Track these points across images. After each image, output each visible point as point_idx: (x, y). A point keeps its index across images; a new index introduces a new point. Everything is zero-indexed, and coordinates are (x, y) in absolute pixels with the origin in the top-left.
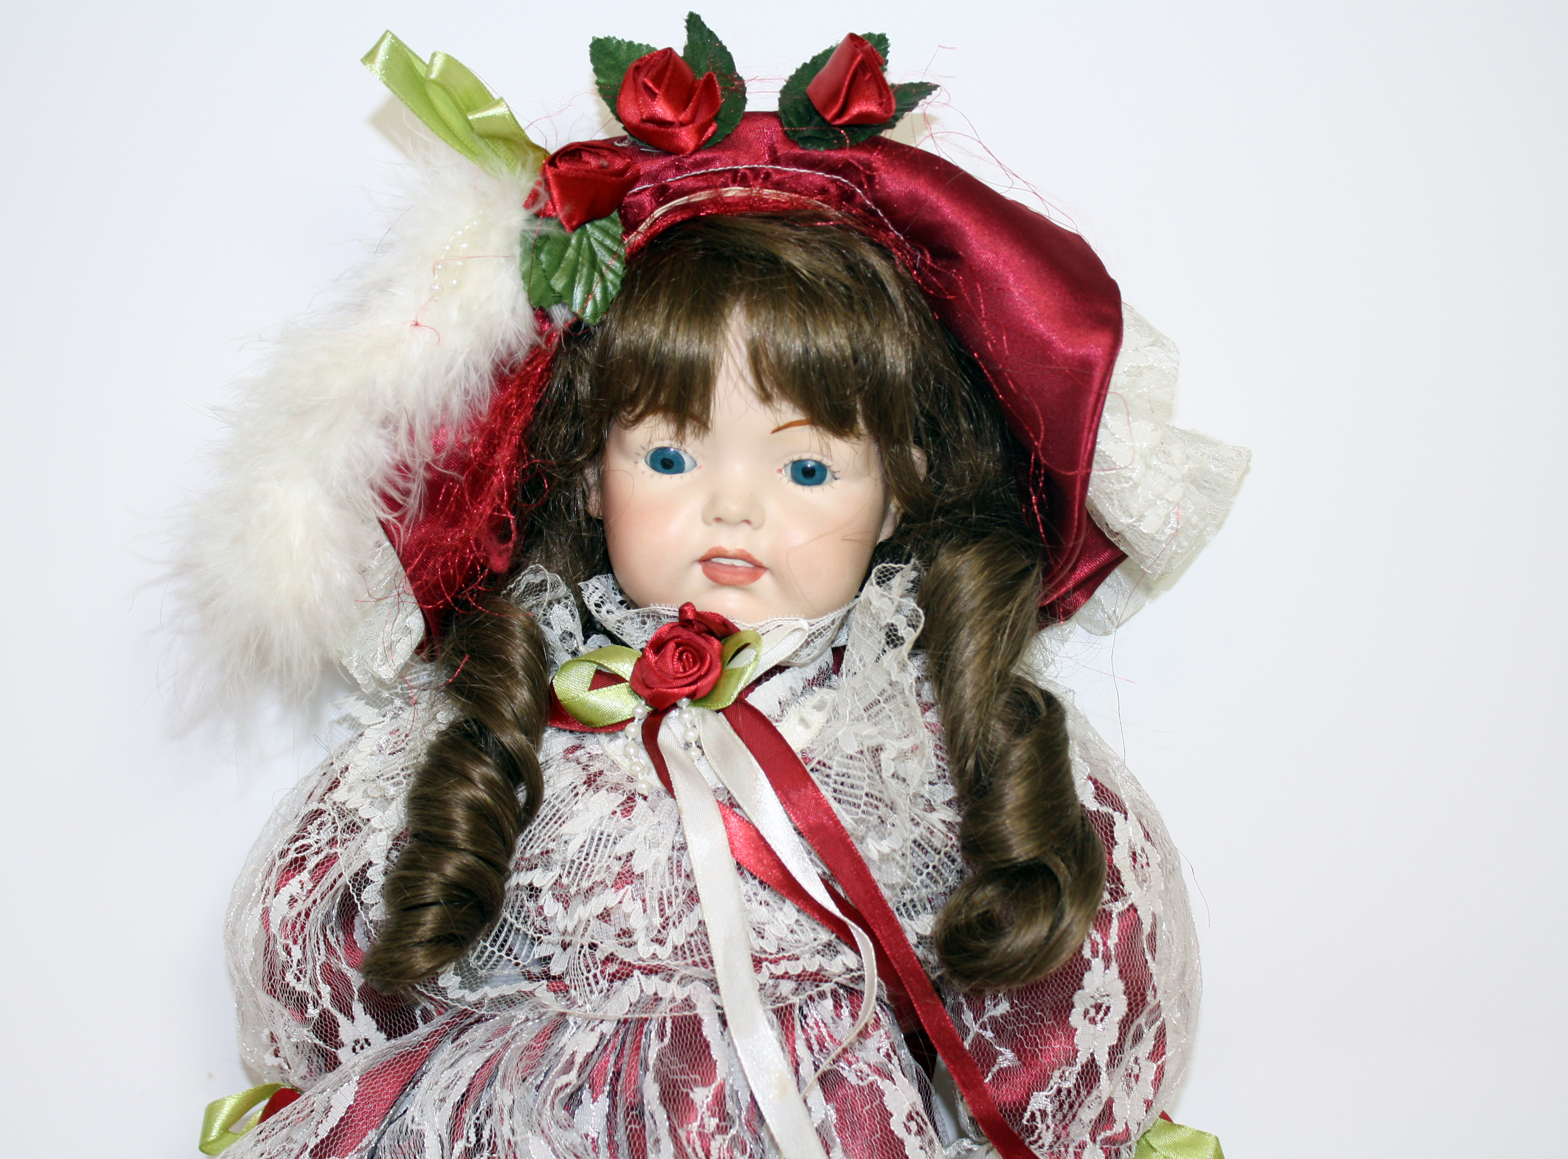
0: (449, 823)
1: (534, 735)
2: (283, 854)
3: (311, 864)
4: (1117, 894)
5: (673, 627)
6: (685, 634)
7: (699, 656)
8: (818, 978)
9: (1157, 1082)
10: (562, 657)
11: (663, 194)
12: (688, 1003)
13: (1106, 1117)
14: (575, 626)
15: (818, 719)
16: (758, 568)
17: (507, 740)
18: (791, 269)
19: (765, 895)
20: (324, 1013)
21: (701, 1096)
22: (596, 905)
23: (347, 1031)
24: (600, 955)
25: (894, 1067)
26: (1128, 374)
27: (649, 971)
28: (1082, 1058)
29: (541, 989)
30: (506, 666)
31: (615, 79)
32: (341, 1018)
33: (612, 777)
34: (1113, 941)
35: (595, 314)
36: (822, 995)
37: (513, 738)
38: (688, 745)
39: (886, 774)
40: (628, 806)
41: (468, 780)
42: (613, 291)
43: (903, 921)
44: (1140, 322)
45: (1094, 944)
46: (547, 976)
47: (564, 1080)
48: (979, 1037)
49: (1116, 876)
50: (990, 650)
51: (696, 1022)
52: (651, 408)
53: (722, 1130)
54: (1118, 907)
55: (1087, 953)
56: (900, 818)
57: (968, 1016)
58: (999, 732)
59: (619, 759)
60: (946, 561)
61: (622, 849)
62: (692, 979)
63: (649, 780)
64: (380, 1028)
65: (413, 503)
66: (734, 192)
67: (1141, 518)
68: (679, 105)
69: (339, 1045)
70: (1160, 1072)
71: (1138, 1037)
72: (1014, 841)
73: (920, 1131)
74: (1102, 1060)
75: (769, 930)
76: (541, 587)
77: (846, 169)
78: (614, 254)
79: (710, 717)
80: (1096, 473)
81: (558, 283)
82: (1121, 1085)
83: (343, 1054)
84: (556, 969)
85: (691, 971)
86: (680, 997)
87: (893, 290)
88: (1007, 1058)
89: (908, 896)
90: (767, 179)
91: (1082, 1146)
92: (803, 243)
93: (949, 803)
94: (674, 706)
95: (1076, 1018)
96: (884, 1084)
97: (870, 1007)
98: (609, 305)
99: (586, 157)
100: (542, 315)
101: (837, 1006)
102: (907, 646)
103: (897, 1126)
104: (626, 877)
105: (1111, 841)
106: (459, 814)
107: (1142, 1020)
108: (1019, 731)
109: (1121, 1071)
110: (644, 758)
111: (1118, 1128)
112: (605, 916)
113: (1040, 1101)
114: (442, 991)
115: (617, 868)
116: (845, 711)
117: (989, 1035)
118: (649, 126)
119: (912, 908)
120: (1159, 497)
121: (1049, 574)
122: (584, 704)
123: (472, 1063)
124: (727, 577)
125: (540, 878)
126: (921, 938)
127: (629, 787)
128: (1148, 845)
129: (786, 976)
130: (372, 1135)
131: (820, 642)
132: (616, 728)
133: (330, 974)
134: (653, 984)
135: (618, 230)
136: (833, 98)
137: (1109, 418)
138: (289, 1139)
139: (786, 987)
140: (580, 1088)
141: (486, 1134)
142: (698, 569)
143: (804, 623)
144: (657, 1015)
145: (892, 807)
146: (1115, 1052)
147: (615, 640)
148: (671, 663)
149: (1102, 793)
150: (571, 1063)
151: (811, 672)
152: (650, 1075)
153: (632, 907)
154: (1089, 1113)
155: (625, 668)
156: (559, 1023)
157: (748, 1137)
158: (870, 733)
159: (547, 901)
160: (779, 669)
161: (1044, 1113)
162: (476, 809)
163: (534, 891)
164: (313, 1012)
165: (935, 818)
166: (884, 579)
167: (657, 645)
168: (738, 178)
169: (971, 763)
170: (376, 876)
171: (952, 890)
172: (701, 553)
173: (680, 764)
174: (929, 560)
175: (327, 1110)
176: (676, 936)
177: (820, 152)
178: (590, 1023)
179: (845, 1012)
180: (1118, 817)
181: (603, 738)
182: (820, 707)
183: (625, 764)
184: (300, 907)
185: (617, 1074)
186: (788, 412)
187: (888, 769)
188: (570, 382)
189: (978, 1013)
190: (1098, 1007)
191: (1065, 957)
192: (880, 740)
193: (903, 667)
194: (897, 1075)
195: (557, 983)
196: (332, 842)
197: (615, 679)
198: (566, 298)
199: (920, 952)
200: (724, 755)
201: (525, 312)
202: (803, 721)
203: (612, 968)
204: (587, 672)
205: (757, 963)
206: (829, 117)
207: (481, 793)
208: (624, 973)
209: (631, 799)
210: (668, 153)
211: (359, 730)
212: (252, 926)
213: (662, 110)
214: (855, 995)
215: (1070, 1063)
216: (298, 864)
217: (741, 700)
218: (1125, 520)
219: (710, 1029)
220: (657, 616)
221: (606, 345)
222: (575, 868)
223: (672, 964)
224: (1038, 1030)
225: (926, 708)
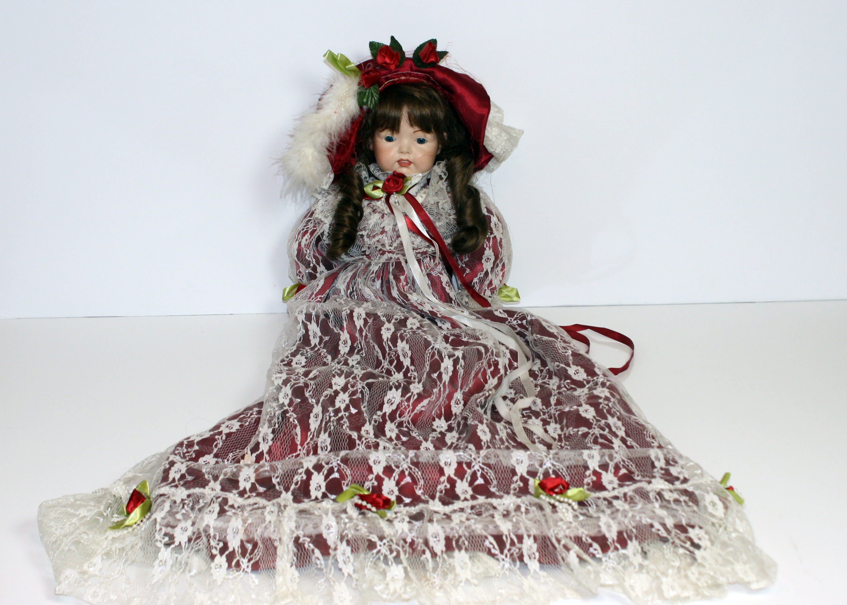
0: (344, 221)
1: (361, 201)
2: (303, 229)
3: (309, 232)
4: (492, 233)
5: (391, 176)
6: (394, 178)
7: (397, 183)
8: (425, 253)
9: (503, 276)
10: (365, 183)
11: (387, 79)
12: (398, 259)
13: (491, 283)
14: (367, 175)
15: (424, 196)
16: (410, 163)
17: (355, 202)
18: (417, 97)
19: (414, 235)
20: (314, 265)
21: (402, 278)
22: (377, 238)
23: (319, 269)
24: (378, 249)
25: (443, 272)
26: (493, 117)
27: (389, 252)
28: (485, 270)
29: (365, 257)
30: (353, 185)
31: (375, 52)
32: (317, 266)
33: (379, 210)
34: (491, 243)
35: (373, 107)
36: (427, 257)
37: (356, 201)
38: (395, 203)
39: (440, 208)
40: (383, 217)
41: (347, 211)
42: (377, 102)
43: (445, 241)
44: (495, 105)
45: (487, 245)
46: (366, 255)
47: (372, 276)
48: (462, 266)
49: (491, 230)
50: (462, 180)
51: (400, 263)
52: (386, 128)
53: (407, 285)
54: (492, 236)
55: (485, 246)
56: (443, 218)
57: (459, 262)
58: (465, 198)
59: (380, 206)
60: (453, 160)
61: (382, 226)
62: (398, 254)
63: (387, 211)
64: (326, 269)
65: (335, 151)
66: (403, 78)
67: (496, 149)
68: (391, 59)
69: (317, 272)
70: (503, 274)
71: (497, 266)
72: (468, 222)
73: (449, 286)
74: (489, 271)
75: (415, 243)
76: (361, 166)
77: (428, 73)
78: (377, 93)
79: (400, 196)
80: (485, 139)
81: (365, 100)
82: (494, 276)
83: (318, 275)
84: (367, 253)
85: (398, 252)
86: (396, 257)
87: (440, 101)
88: (468, 271)
89: (445, 234)
90: (410, 75)
91: (485, 290)
92: (419, 92)
93: (454, 214)
94: (392, 194)
95: (483, 261)
96: (441, 276)
97: (437, 260)
98: (376, 105)
99: (371, 73)
100: (361, 108)
101: (430, 259)
102: (444, 180)
103: (444, 285)
104: (383, 232)
105: (491, 222)
106: (346, 219)
107: (498, 261)
108: (469, 197)
109: (494, 273)
110: (386, 206)
111: (494, 286)
112: (378, 241)
113: (476, 280)
114: (343, 259)
115: (381, 230)
116: (431, 194)
117: (464, 265)
118: (384, 65)
119: (446, 238)
120: (500, 145)
121: (475, 162)
122: (371, 194)
123: (350, 274)
124: (403, 165)
125: (364, 233)
126: (448, 244)
127: (383, 212)
128: (499, 223)
129: (419, 253)
130: (328, 291)
131: (424, 178)
132: (379, 199)
133: (315, 257)
134: (390, 255)
135: (378, 87)
136: (425, 57)
137: (488, 128)
138: (307, 294)
139: (419, 255)
140: (375, 278)
141: (354, 289)
142: (397, 163)
143: (421, 175)
144: (391, 261)
145: (441, 215)
146: (492, 269)
147: (377, 178)
148: (392, 185)
149: (489, 211)
150: (373, 272)
151: (422, 185)
152: (391, 274)
153: (385, 238)
154: (487, 282)
155: (380, 185)
156: (370, 264)
157: (412, 286)
158: (436, 199)
159: (365, 238)
160: (416, 184)
161: (476, 283)
162: (349, 217)
163: (362, 236)
164: (312, 265)
165: (451, 217)
166: (439, 164)
167: (388, 180)
168: (404, 75)
169: (459, 205)
170: (326, 234)
171: (455, 233)
172: (398, 160)
173: (395, 207)
174: (449, 159)
175: (318, 285)
176: (395, 245)
177: (423, 69)
178: (376, 264)
179: (432, 261)
180: (492, 216)
181: (376, 202)
182: (425, 193)
183: (381, 207)
184: (308, 241)
185: (383, 275)
186: (417, 129)
187: (440, 207)
188: (367, 121)
189: (462, 260)
190: (488, 259)
191: (480, 247)
192: (438, 200)
193: (443, 184)
194: (444, 274)
195: (368, 257)
196: (315, 227)
197: (378, 188)
198: (366, 104)
199: (448, 247)
200: (404, 204)
201: (358, 107)
202: (421, 197)
203: (381, 252)
204: (371, 186)
205: (413, 249)
206: (424, 61)
207: (350, 214)
208: (383, 253)
209: (383, 215)
210: (388, 70)
211: (317, 201)
212: (296, 246)
213: (387, 60)
214: (434, 258)
215: (482, 271)
216: (306, 232)
217: (407, 192)
218: (492, 150)
219: (403, 264)
220: (387, 174)
221: (376, 113)
222: (372, 230)
223: (394, 251)
224: (475, 265)
225: (448, 193)
